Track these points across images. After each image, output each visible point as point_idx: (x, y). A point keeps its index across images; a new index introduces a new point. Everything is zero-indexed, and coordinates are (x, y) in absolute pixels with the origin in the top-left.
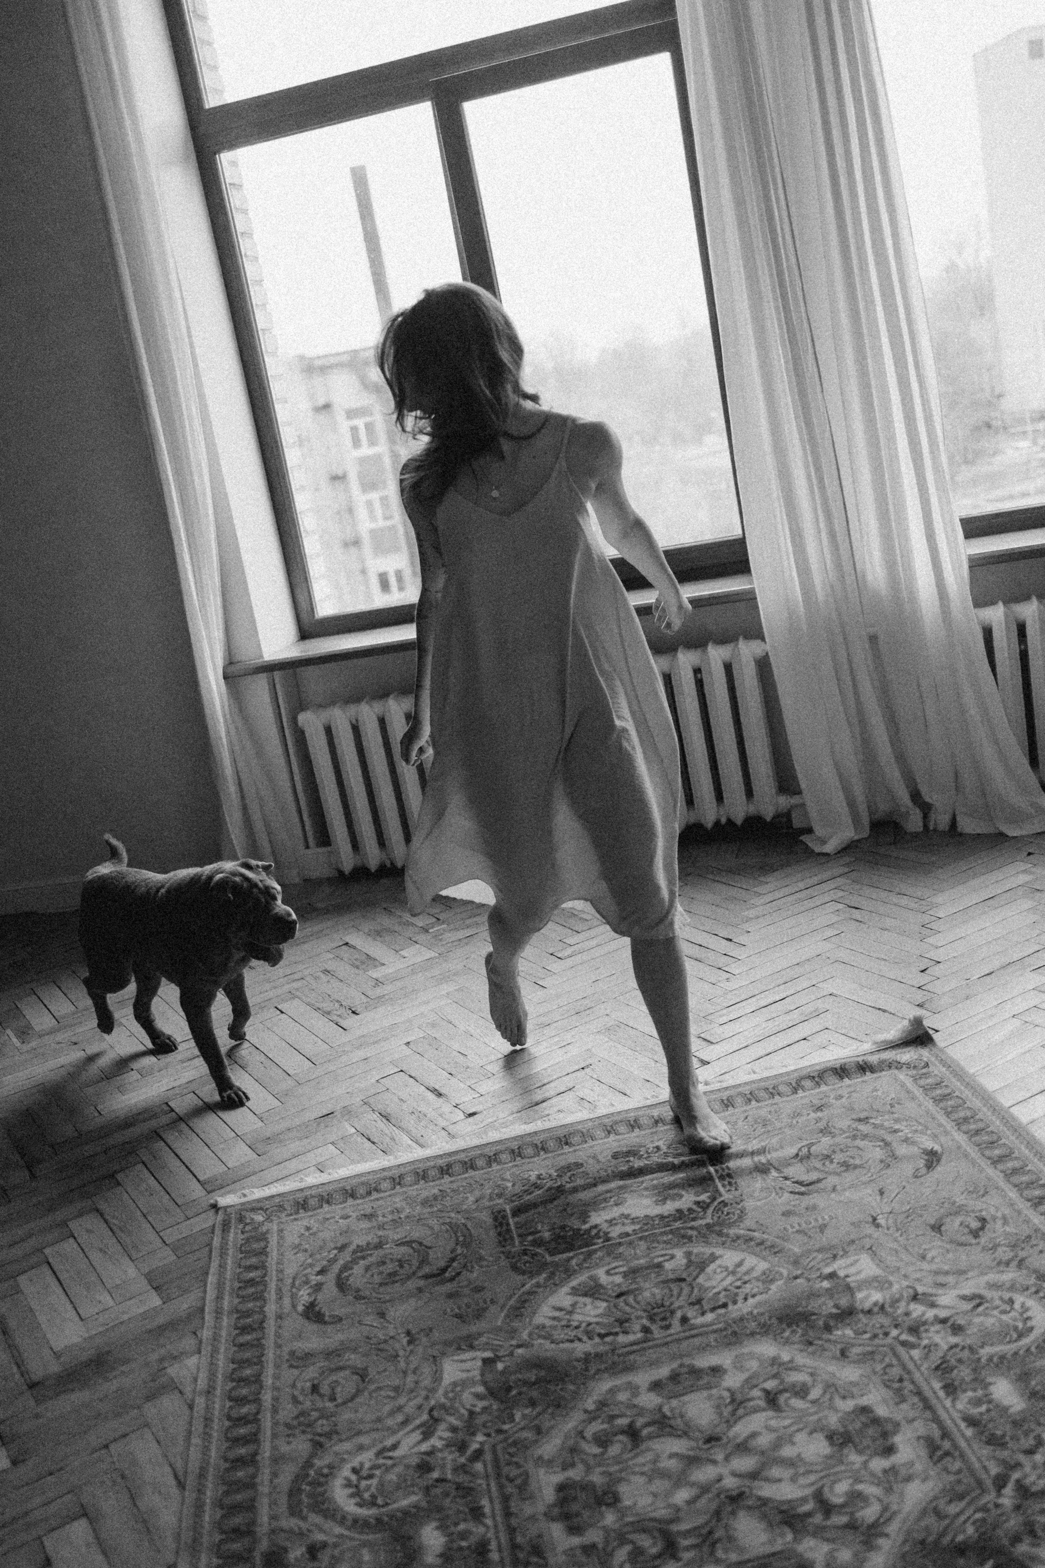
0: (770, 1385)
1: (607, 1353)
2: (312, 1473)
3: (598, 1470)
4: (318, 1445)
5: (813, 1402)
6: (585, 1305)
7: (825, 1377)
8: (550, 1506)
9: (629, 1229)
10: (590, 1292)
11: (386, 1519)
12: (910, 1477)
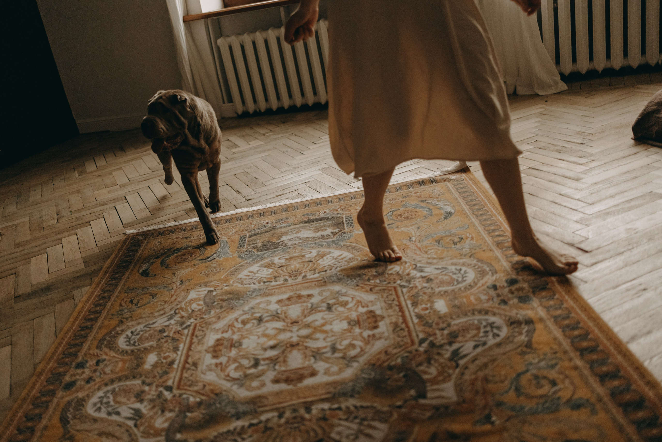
0: (331, 302)
1: (263, 289)
2: (113, 333)
3: (238, 333)
4: (121, 322)
5: (348, 309)
6: (263, 270)
7: (358, 299)
8: (210, 347)
9: (297, 242)
10: (268, 266)
11: (136, 351)
12: (380, 338)
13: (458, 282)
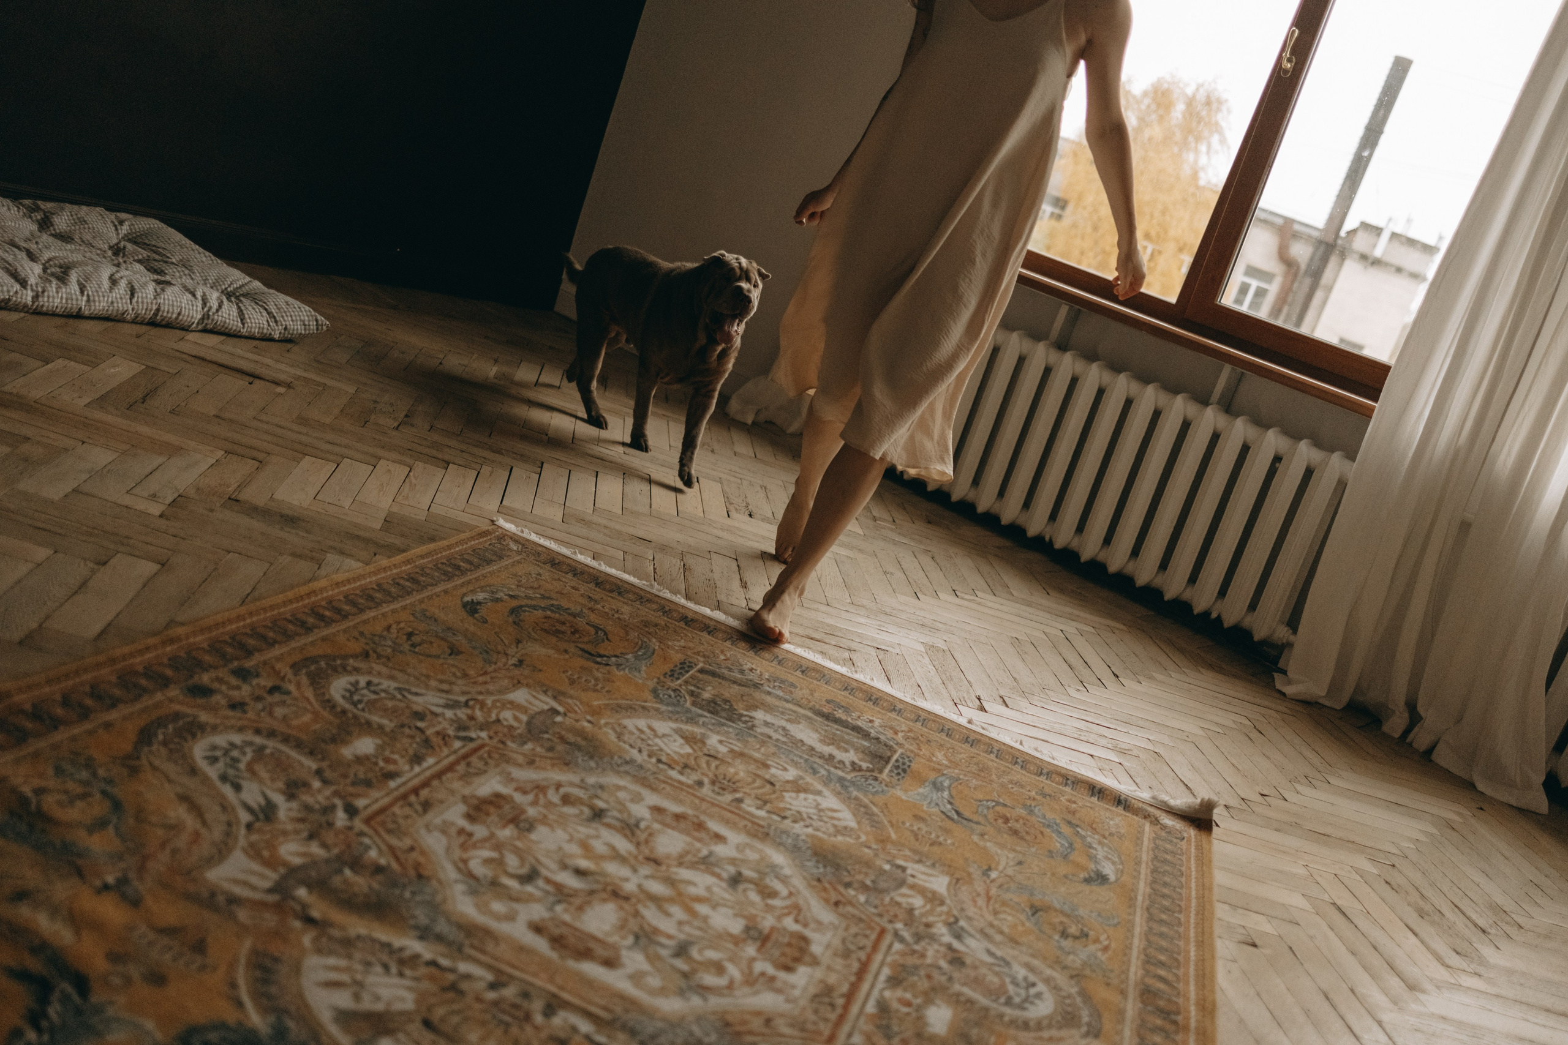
0: (748, 873)
1: (649, 770)
2: (339, 662)
3: (541, 809)
4: (366, 655)
5: (767, 905)
6: (675, 741)
7: (801, 902)
8: (474, 796)
9: (775, 736)
10: (689, 739)
11: (350, 715)
12: (779, 991)
13: (1009, 1002)
